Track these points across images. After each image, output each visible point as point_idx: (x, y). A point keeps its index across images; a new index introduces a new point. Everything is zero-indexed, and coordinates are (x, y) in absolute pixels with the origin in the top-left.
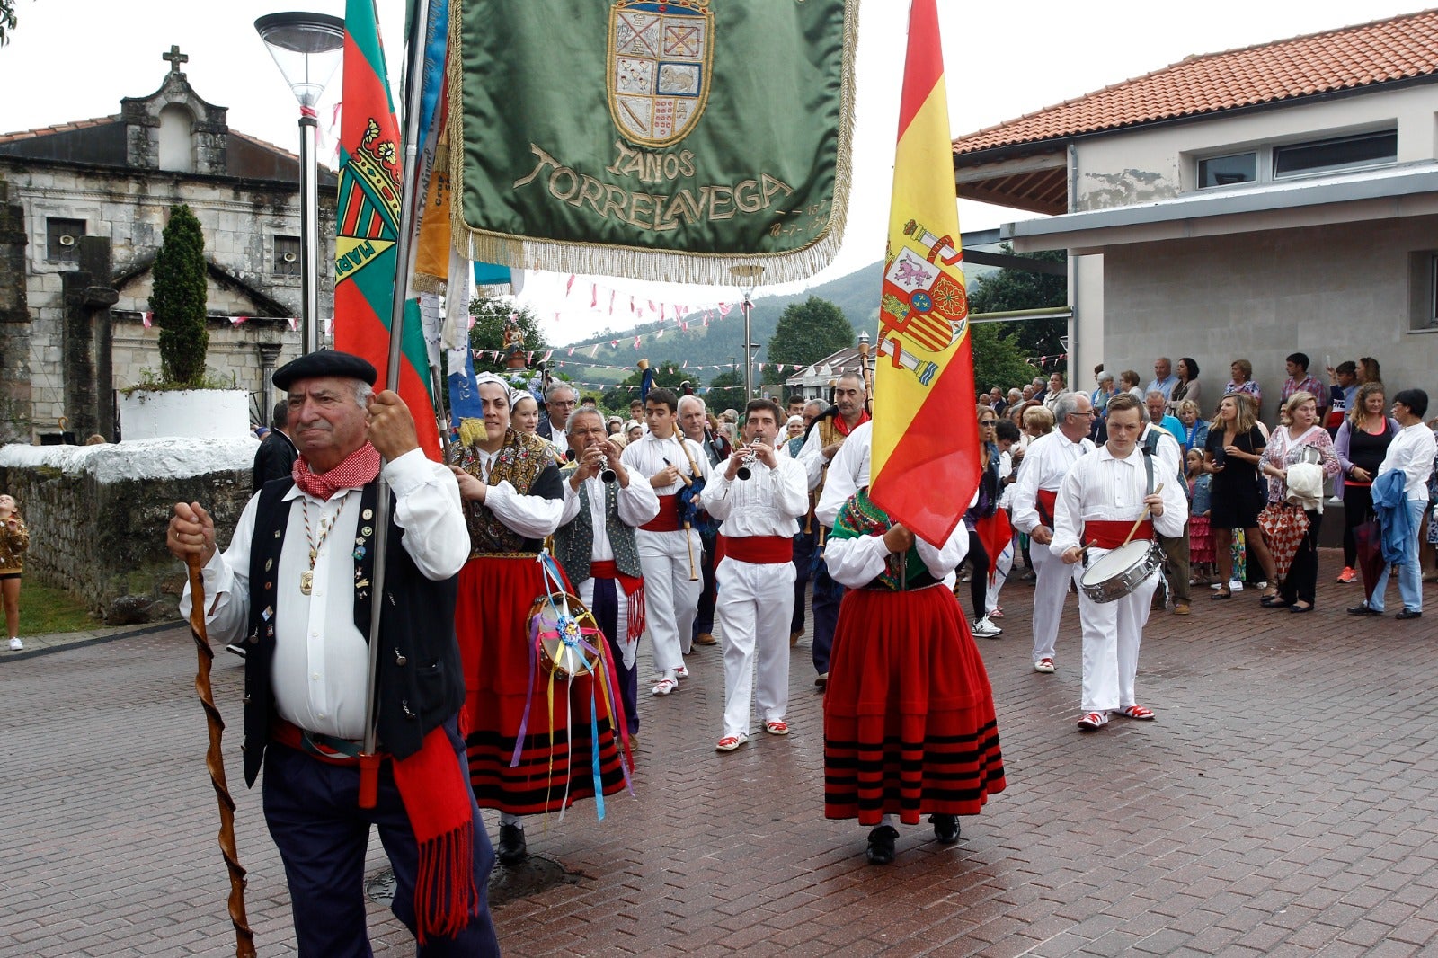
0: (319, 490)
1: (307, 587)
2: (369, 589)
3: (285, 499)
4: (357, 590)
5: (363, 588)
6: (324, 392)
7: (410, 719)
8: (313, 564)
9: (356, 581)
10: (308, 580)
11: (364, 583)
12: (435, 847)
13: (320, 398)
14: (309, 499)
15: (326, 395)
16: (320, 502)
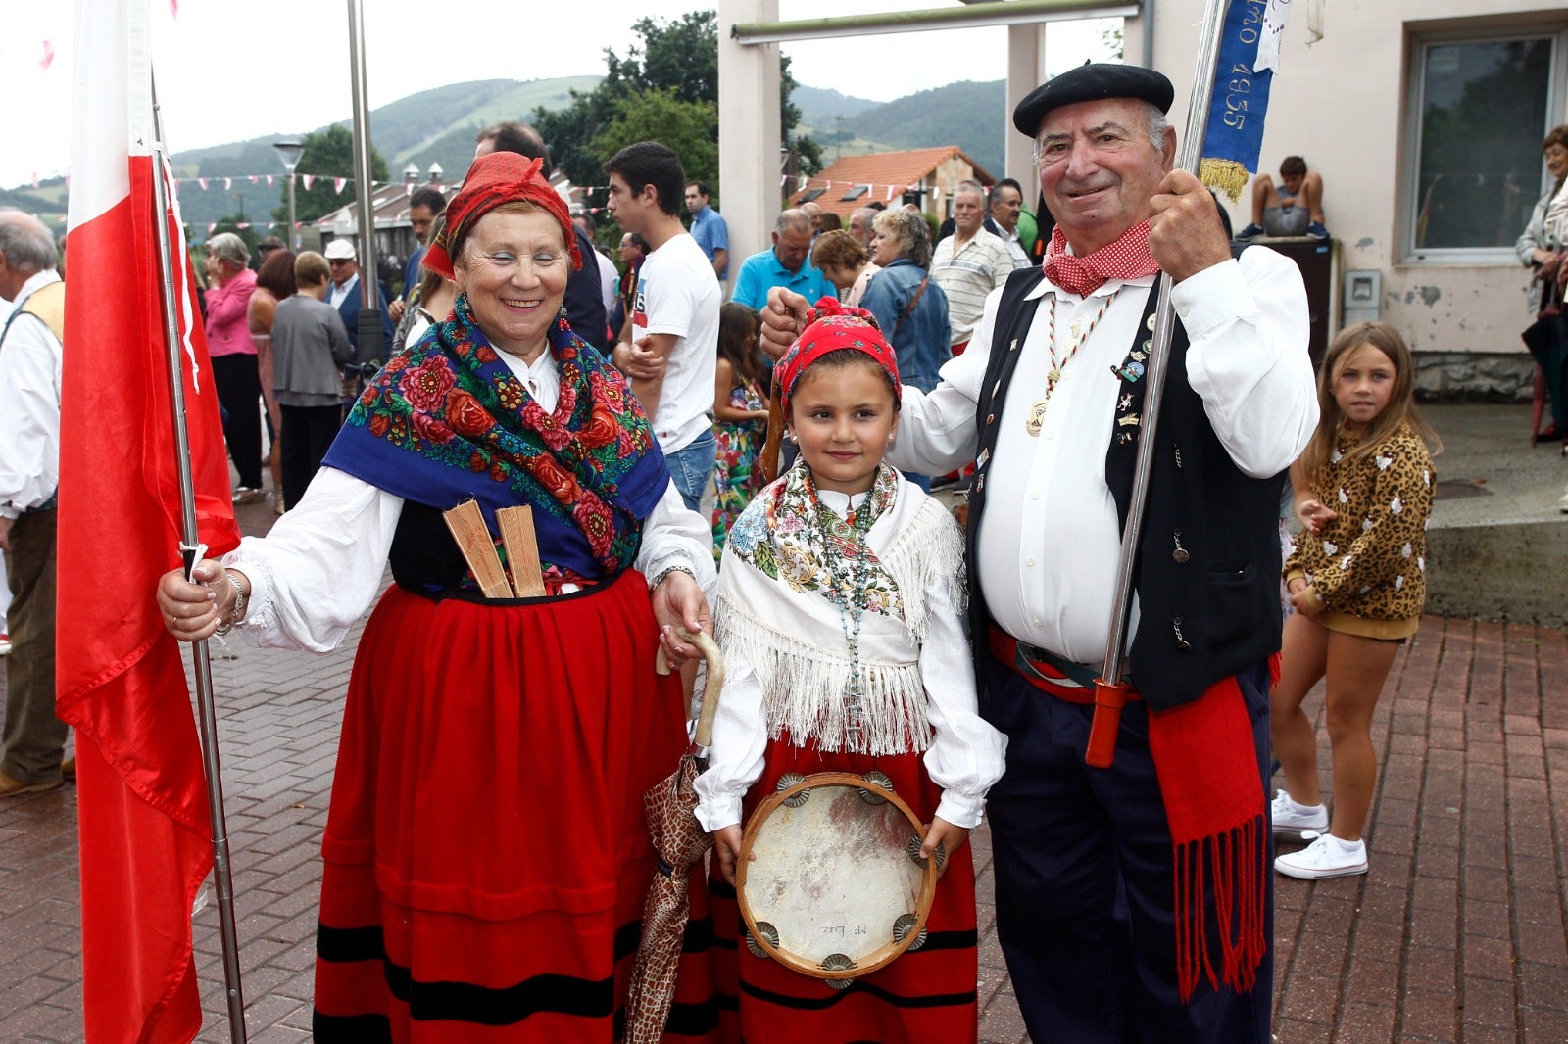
0: (1076, 280)
1: (1036, 424)
2: (1135, 430)
3: (1031, 297)
4: (1118, 429)
5: (1129, 428)
6: (1108, 125)
7: (1184, 651)
8: (1051, 389)
9: (1119, 414)
10: (1040, 413)
11: (1130, 420)
12: (1200, 853)
13: (1099, 137)
14: (1061, 295)
15: (1109, 131)
16: (1076, 299)
